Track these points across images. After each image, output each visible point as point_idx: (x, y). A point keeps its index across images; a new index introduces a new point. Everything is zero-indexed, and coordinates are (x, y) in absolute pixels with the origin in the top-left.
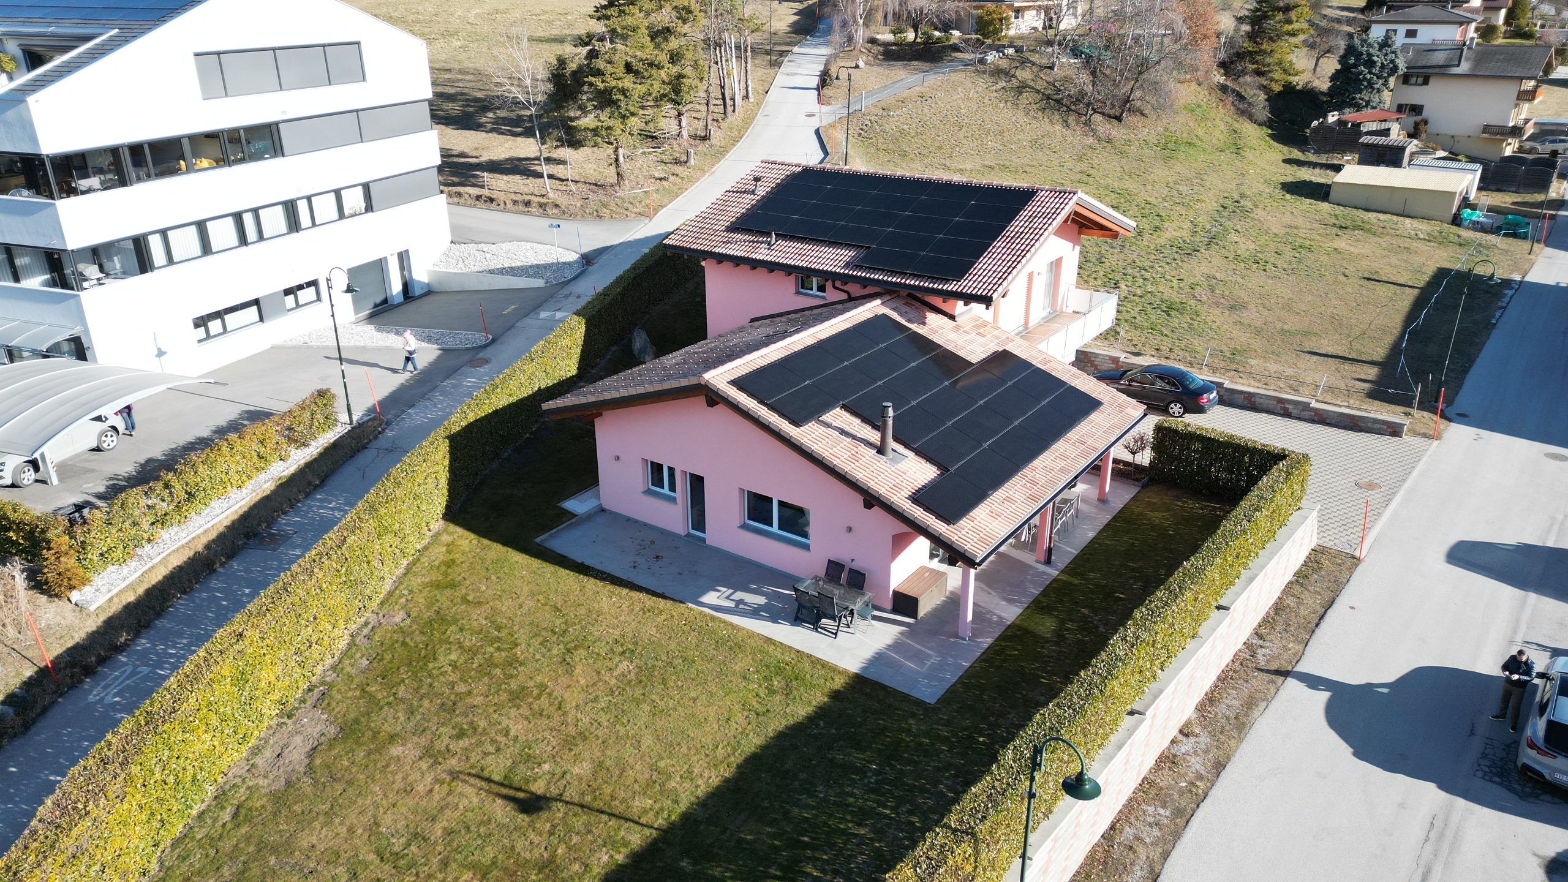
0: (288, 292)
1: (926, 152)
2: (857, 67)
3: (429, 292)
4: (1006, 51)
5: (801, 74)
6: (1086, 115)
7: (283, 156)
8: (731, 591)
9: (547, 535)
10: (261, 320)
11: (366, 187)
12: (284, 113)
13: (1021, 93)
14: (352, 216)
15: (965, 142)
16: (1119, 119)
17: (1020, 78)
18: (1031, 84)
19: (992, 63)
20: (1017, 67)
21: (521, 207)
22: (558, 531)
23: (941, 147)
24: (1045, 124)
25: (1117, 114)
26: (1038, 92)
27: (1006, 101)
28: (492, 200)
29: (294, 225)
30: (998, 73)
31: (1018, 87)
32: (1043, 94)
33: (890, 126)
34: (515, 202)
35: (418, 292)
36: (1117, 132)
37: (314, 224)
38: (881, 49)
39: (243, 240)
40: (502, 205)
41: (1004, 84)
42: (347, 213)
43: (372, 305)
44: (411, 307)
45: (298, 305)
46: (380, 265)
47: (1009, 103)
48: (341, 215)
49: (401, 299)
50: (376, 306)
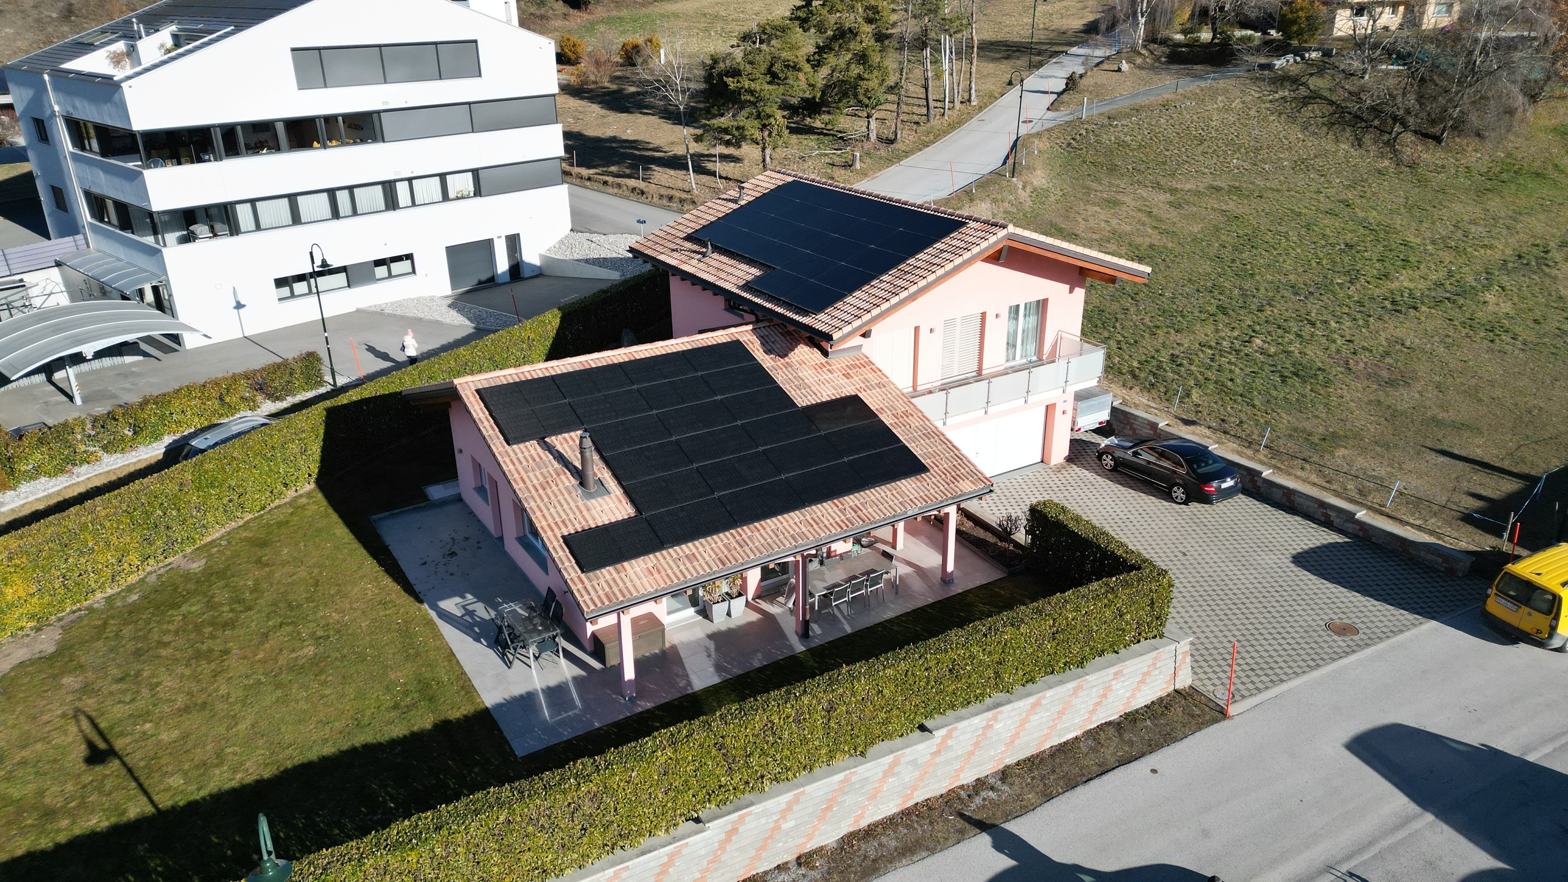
0: (379, 263)
1: (1143, 167)
2: (1119, 70)
3: (539, 273)
4: (1307, 55)
5: (1056, 77)
6: (1390, 133)
7: (384, 141)
8: (475, 600)
9: (387, 513)
10: (349, 286)
11: (475, 172)
12: (384, 103)
13: (1305, 105)
14: (458, 198)
15: (1201, 158)
16: (1438, 139)
17: (1312, 87)
18: (1326, 94)
19: (1282, 69)
20: (1311, 75)
21: (665, 202)
22: (401, 513)
23: (1164, 163)
24: (1328, 144)
25: (1438, 134)
26: (1331, 103)
27: (1280, 114)
28: (643, 193)
29: (391, 203)
30: (1284, 79)
31: (1305, 98)
32: (1338, 106)
33: (1108, 138)
34: (661, 197)
35: (526, 273)
36: (1428, 155)
37: (414, 204)
38: (1167, 50)
39: (336, 214)
40: (650, 199)
41: (1286, 94)
42: (452, 195)
43: (475, 282)
44: (519, 288)
45: (390, 276)
46: (487, 245)
47: (1283, 116)
48: (446, 197)
49: (508, 279)
50: (480, 283)
